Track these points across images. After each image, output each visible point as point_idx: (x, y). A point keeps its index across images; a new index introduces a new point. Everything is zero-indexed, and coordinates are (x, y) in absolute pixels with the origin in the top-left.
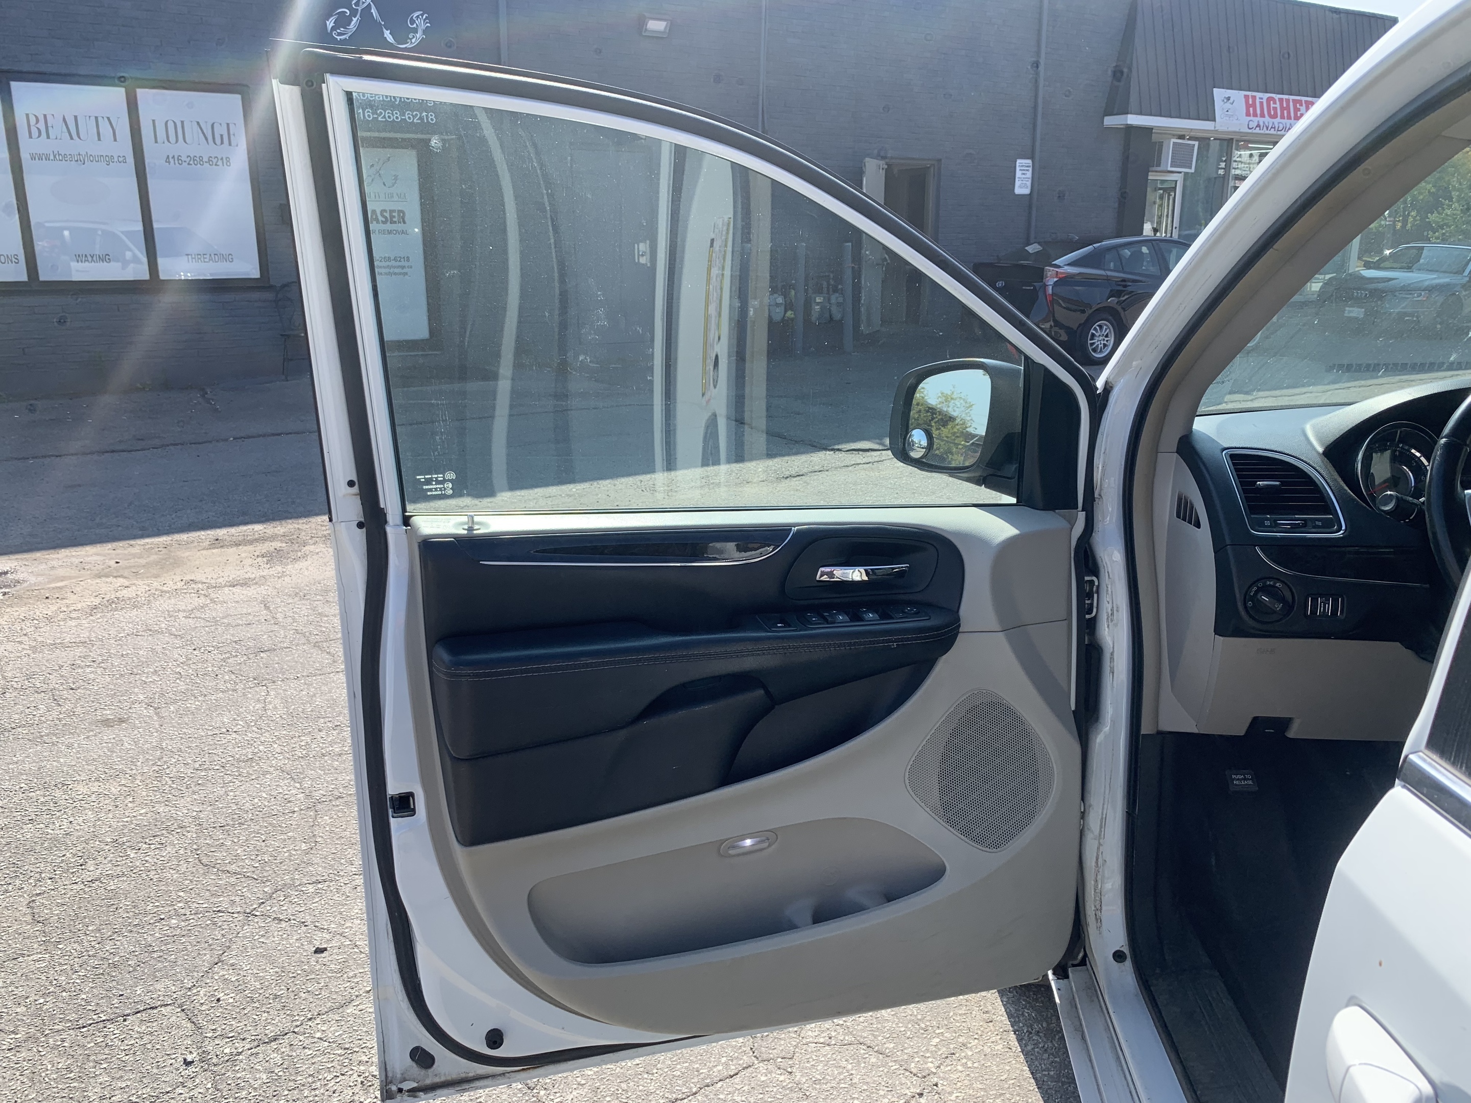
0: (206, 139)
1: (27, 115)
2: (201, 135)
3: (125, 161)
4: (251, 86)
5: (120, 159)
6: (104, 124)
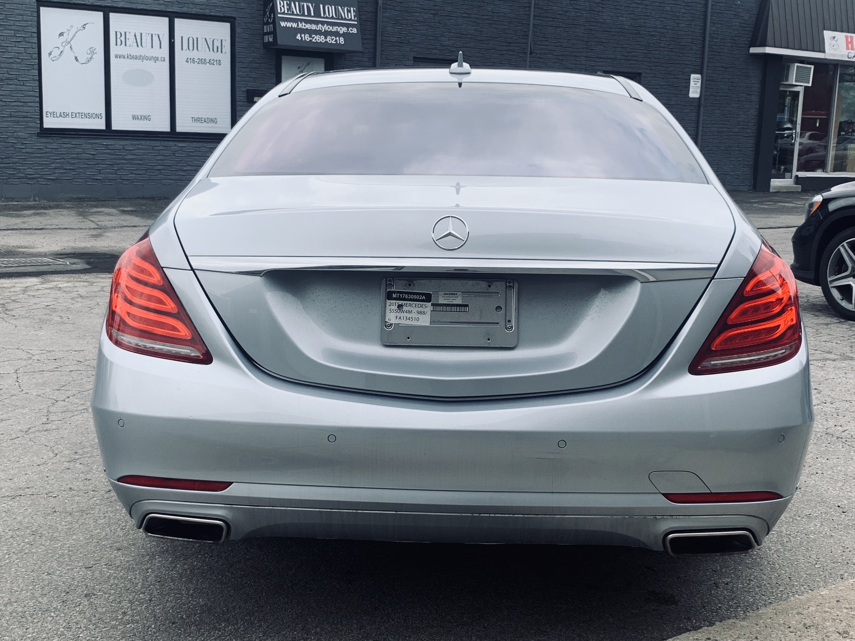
1: (116, 32)
2: (207, 46)
3: (164, 60)
4: (237, 18)
5: (162, 59)
6: (155, 38)
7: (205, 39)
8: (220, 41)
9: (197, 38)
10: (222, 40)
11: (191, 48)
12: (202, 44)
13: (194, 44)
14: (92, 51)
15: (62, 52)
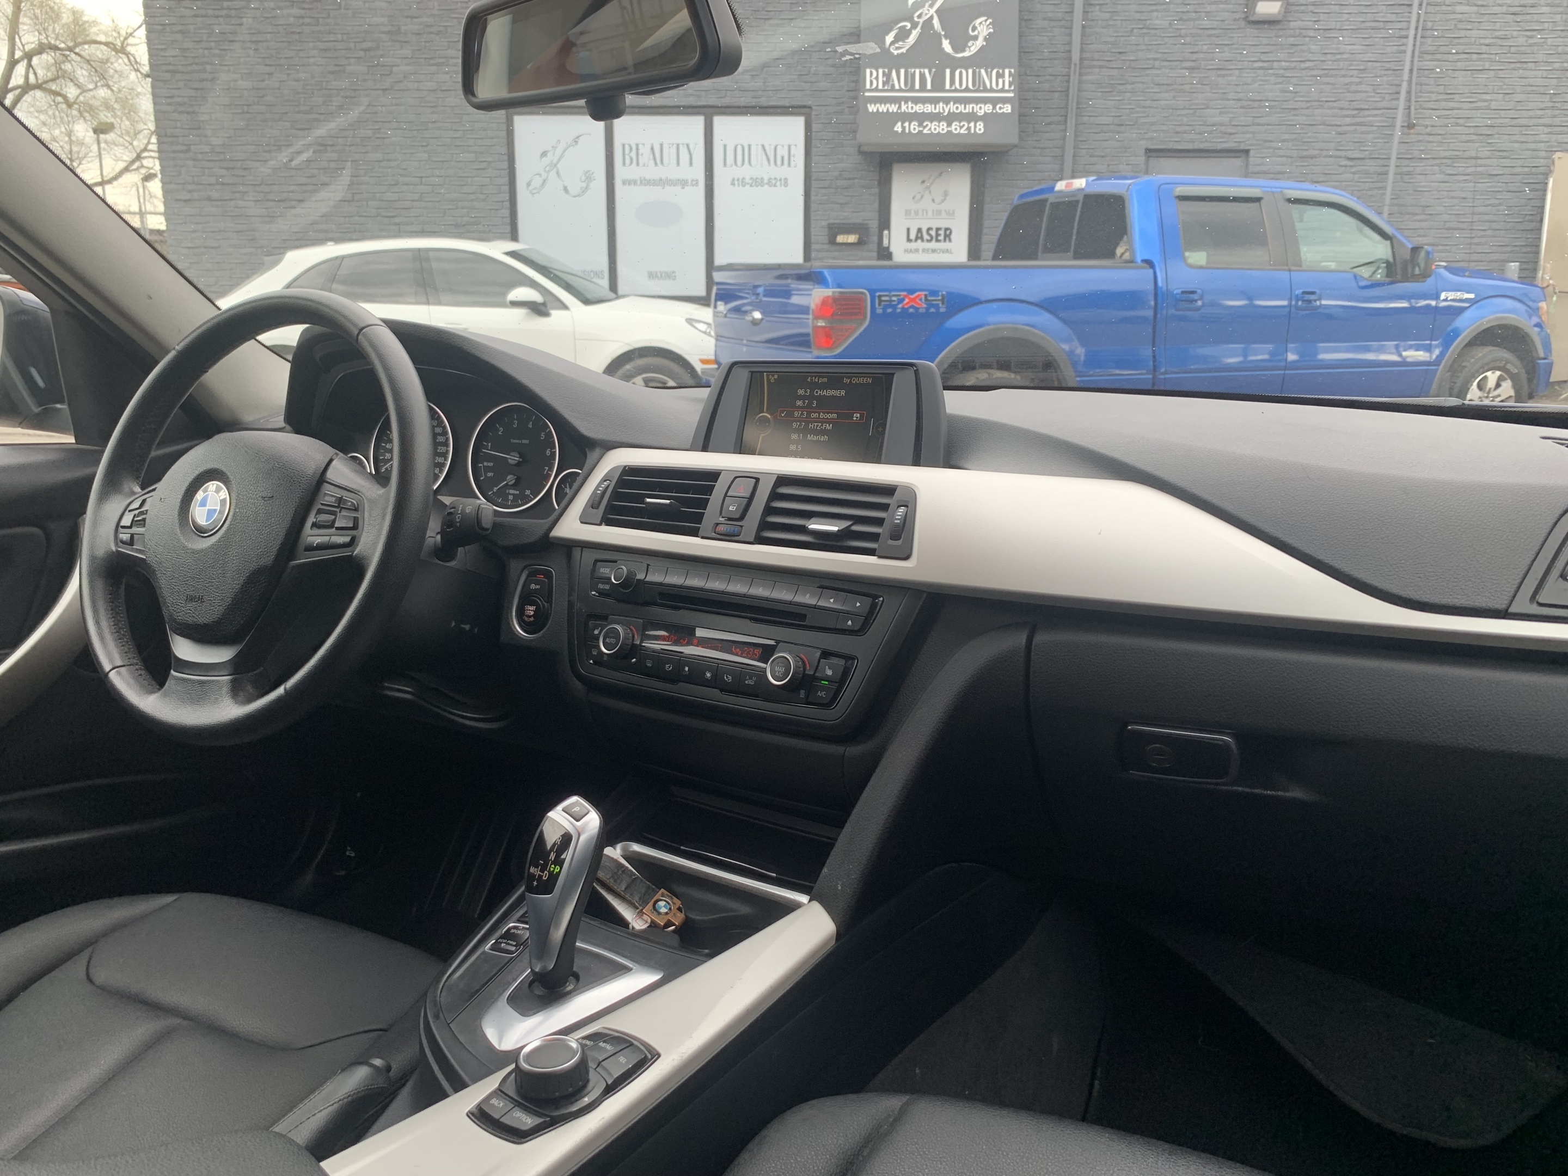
0: (769, 160)
1: (624, 145)
2: (764, 157)
3: (697, 184)
4: (814, 107)
5: (694, 183)
6: (683, 151)
7: (763, 146)
8: (786, 148)
9: (749, 146)
10: (789, 146)
11: (739, 162)
12: (756, 152)
13: (744, 154)
14: (588, 177)
15: (545, 181)
